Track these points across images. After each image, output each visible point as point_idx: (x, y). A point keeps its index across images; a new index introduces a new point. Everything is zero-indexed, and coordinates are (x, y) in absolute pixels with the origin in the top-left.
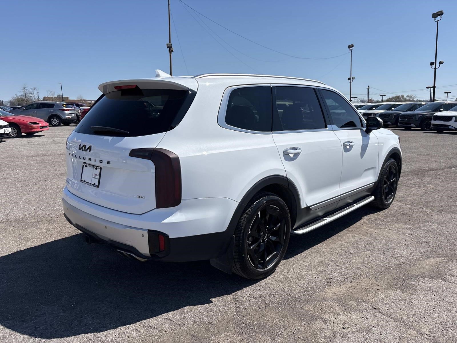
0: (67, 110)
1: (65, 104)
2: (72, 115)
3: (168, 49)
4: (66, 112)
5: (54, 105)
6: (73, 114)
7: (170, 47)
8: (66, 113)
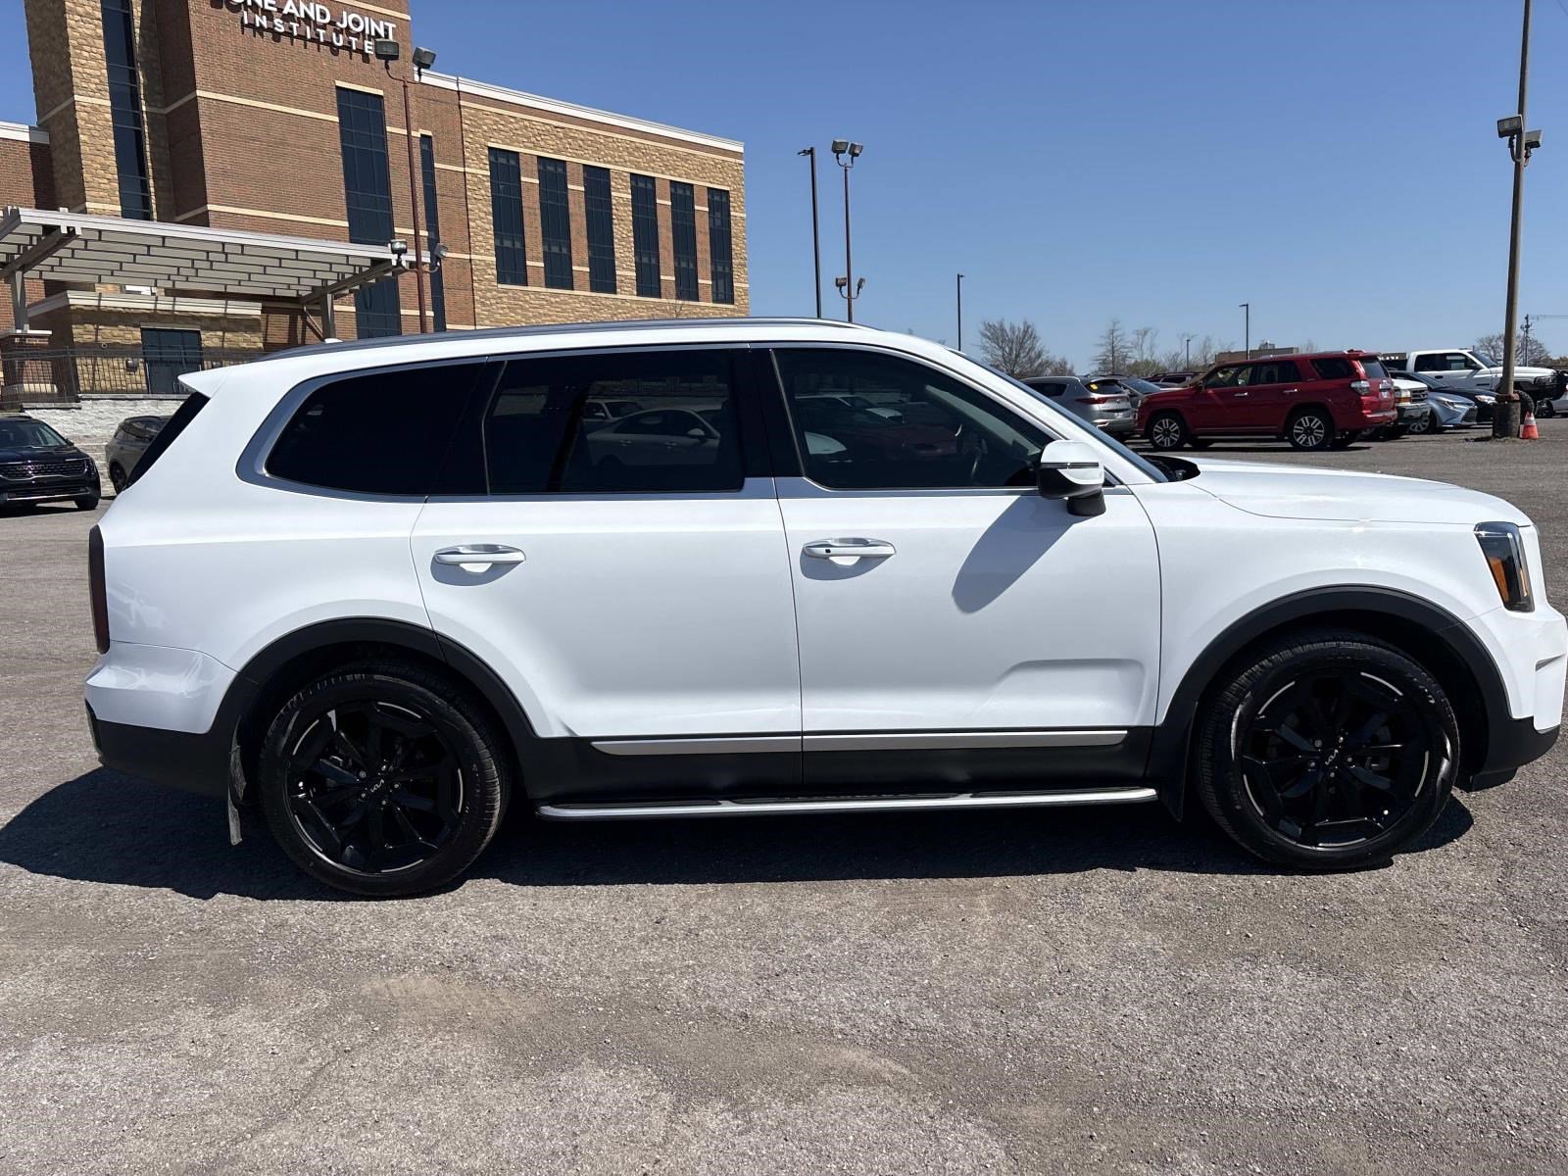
0: (1099, 401)
1: (1095, 383)
2: (1116, 414)
3: (1507, 139)
4: (1097, 407)
5: (1065, 386)
6: (1121, 414)
7: (1511, 130)
8: (1095, 411)
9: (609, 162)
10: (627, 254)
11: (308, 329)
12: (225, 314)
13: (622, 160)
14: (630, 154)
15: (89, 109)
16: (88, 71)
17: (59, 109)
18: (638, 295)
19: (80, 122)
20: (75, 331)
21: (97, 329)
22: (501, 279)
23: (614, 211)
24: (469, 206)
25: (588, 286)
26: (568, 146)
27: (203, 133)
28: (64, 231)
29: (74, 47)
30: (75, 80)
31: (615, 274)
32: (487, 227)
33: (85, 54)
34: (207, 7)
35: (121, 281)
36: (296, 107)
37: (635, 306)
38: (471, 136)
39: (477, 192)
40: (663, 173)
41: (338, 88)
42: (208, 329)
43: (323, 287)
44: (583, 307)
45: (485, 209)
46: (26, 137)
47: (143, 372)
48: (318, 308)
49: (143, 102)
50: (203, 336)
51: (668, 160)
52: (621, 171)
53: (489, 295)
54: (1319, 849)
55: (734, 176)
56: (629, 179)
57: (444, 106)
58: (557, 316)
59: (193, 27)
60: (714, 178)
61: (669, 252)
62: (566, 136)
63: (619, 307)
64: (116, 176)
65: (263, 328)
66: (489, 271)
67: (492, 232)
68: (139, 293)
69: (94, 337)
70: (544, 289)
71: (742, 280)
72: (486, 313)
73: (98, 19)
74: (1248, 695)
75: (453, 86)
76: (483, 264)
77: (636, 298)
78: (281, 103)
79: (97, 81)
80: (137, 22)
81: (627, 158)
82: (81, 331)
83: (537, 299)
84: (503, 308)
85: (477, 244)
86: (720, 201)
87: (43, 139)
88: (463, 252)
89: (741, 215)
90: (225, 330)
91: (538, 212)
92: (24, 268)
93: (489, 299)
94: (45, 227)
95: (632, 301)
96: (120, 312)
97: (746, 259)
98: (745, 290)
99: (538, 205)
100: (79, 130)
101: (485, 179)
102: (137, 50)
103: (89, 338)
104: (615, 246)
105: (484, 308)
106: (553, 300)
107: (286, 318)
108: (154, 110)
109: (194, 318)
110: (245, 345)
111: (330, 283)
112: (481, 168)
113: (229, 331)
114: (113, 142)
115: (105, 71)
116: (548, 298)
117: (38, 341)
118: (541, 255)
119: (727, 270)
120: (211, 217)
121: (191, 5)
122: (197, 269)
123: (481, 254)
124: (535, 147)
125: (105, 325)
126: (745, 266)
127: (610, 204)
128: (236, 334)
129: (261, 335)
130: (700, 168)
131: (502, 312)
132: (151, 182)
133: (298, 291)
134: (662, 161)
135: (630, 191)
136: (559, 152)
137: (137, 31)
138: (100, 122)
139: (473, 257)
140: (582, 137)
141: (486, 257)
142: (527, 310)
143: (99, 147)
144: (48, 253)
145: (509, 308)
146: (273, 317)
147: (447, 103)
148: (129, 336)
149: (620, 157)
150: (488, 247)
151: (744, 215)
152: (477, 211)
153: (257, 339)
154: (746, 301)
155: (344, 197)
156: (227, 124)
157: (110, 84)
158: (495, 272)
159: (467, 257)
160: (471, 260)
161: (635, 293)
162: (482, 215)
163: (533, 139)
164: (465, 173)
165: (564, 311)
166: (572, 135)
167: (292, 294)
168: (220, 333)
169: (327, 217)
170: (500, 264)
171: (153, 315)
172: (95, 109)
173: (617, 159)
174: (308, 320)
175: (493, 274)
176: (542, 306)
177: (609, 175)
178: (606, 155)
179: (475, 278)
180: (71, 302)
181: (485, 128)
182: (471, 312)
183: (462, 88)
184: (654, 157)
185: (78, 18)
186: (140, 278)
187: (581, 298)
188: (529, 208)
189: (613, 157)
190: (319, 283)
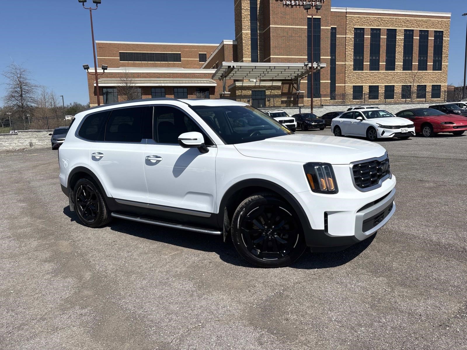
9: (396, 27)
10: (400, 57)
11: (294, 88)
12: (272, 85)
13: (402, 25)
14: (405, 23)
15: (245, 34)
16: (246, 24)
17: (239, 35)
18: (403, 70)
19: (243, 38)
20: (237, 92)
21: (242, 91)
22: (355, 69)
23: (397, 43)
24: (346, 47)
25: (385, 69)
26: (382, 23)
27: (271, 37)
28: (232, 67)
29: (243, 18)
30: (243, 27)
31: (395, 64)
32: (352, 53)
33: (245, 20)
34: (274, 1)
35: (249, 78)
36: (296, 25)
37: (401, 74)
38: (349, 25)
39: (349, 43)
40: (417, 28)
41: (308, 18)
42: (267, 90)
43: (297, 76)
44: (382, 76)
45: (351, 48)
46: (232, 43)
47: (251, 102)
48: (296, 82)
49: (258, 30)
50: (266, 92)
51: (419, 23)
52: (400, 30)
53: (350, 74)
54: (263, 260)
55: (446, 26)
56: (403, 32)
57: (341, 17)
58: (372, 79)
59: (271, 8)
60: (437, 27)
61: (417, 54)
62: (382, 20)
63: (395, 75)
64: (250, 51)
65: (281, 89)
66: (351, 67)
67: (353, 55)
68: (253, 81)
69: (240, 93)
70: (369, 71)
71: (446, 62)
72: (349, 80)
73: (249, 10)
74: (244, 209)
75: (345, 11)
76: (349, 65)
77: (402, 71)
78: (292, 25)
79: (248, 26)
80: (258, 9)
81: (403, 25)
82: (238, 92)
83: (366, 74)
84: (354, 78)
85: (348, 59)
86: (439, 35)
87: (236, 43)
88: (343, 62)
89: (447, 39)
90: (272, 90)
91: (369, 46)
92: (225, 77)
93: (350, 76)
94: (228, 66)
95: (400, 73)
96: (247, 86)
97: (448, 54)
98: (447, 66)
99: (369, 44)
100: (243, 40)
101: (352, 38)
102: (258, 17)
103: (240, 94)
104: (396, 55)
105: (348, 79)
106: (372, 74)
107: (288, 85)
108: (261, 32)
109: (264, 87)
110: (276, 93)
111: (299, 75)
112: (351, 35)
113: (273, 90)
114: (250, 42)
115: (250, 24)
116: (370, 74)
117: (227, 95)
118: (369, 60)
119: (440, 59)
120: (271, 59)
121: (270, 1)
122: (265, 74)
123: (349, 62)
124: (370, 25)
125: (243, 90)
126: (447, 57)
127: (396, 40)
128: (275, 91)
129: (281, 90)
130: (432, 24)
131: (354, 79)
132: (259, 51)
133: (291, 77)
134: (417, 23)
135: (403, 36)
136: (378, 26)
137: (258, 11)
138: (248, 37)
139: (346, 63)
140: (387, 20)
141: (350, 63)
142: (362, 78)
143: (247, 44)
144: (230, 73)
145: (356, 78)
146: (285, 85)
147: (342, 16)
148: (249, 93)
149: (401, 24)
150: (351, 60)
151: (449, 39)
152: (349, 49)
153: (280, 92)
154: (447, 69)
155: (307, 49)
156: (277, 33)
157: (251, 27)
158: (353, 67)
159: (344, 63)
160: (345, 64)
161: (402, 69)
162: (350, 50)
163: (370, 23)
164: (346, 37)
165: (375, 78)
166: (384, 19)
167: (290, 78)
168: (270, 91)
169: (302, 55)
170: (355, 65)
171: (255, 87)
172: (247, 34)
173: (399, 25)
174: (294, 85)
175: (352, 68)
176: (368, 77)
177: (396, 31)
178: (396, 25)
179: (346, 70)
180: (236, 85)
181: (354, 22)
182: (344, 80)
183: (348, 11)
184: (414, 23)
185: (244, 10)
186: (253, 77)
187: (381, 73)
188: (366, 45)
189: (398, 25)
190: (296, 75)
